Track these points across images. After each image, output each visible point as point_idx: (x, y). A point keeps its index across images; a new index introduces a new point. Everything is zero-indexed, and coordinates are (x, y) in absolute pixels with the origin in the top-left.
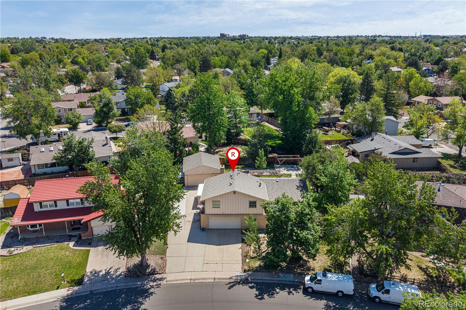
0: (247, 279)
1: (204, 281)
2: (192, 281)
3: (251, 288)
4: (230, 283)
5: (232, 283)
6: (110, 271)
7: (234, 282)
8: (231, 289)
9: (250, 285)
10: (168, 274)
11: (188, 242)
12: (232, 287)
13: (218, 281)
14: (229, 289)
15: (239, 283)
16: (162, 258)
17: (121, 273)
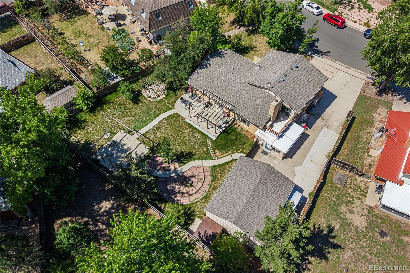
0: (315, 52)
1: (342, 64)
2: (350, 67)
3: (317, 47)
4: (327, 55)
5: (325, 55)
6: (406, 101)
7: (324, 55)
8: (329, 51)
9: (316, 48)
10: (363, 78)
11: (337, 97)
12: (327, 52)
13: (333, 60)
14: (330, 52)
15: (322, 52)
16: (364, 92)
17: (398, 95)
